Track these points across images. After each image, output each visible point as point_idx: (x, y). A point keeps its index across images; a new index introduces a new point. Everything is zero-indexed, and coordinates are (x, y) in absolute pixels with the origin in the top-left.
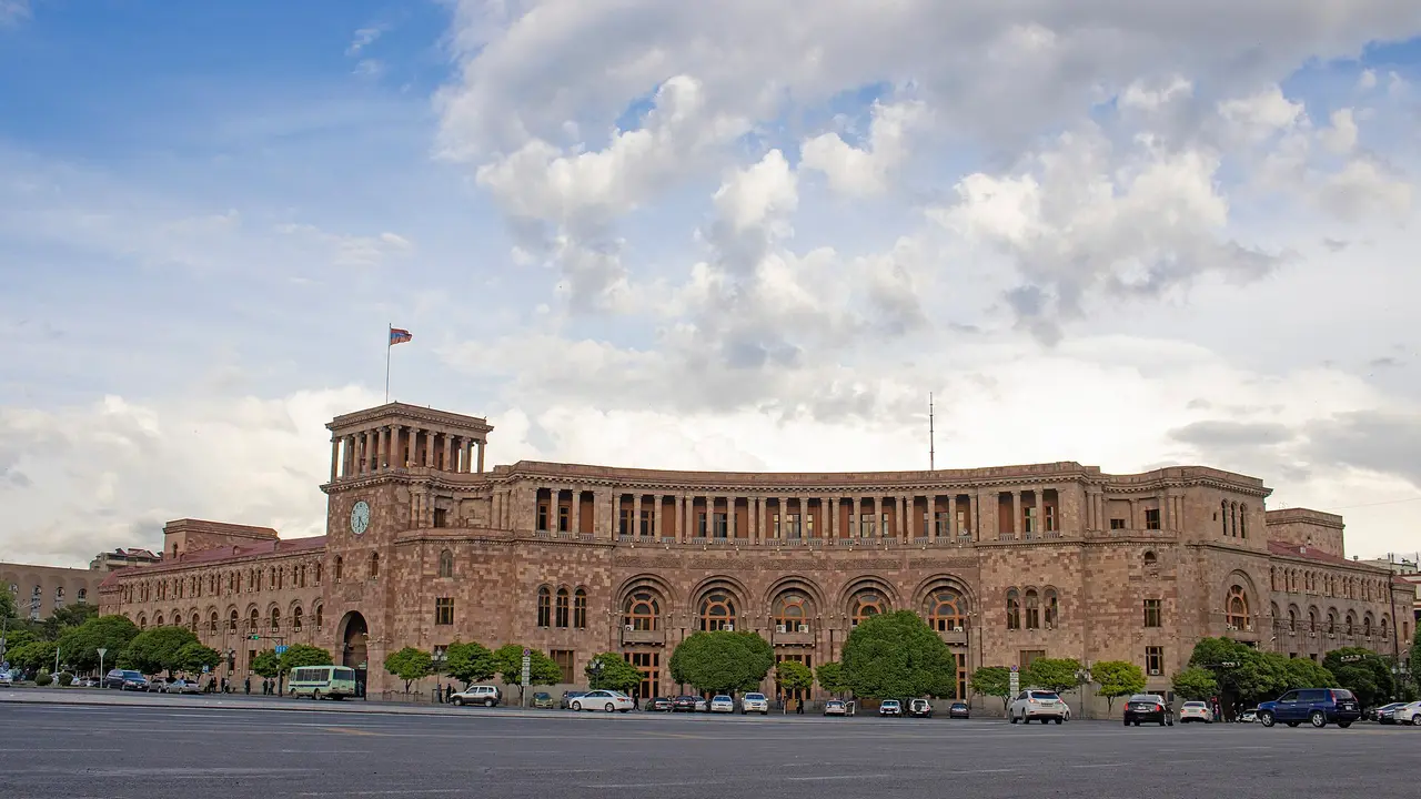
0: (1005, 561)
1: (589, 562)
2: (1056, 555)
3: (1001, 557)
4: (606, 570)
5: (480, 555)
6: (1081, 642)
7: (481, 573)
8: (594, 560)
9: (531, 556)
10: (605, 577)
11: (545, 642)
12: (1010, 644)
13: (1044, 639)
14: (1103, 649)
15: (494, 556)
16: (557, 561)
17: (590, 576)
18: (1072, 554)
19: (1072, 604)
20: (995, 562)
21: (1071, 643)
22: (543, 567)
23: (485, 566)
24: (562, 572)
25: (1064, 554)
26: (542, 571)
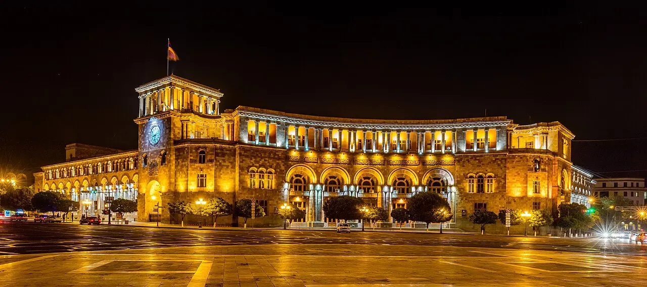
0: (469, 162)
1: (274, 158)
2: (494, 159)
3: (467, 160)
4: (282, 162)
5: (220, 153)
6: (505, 199)
7: (220, 161)
8: (276, 157)
9: (246, 154)
10: (282, 165)
11: (253, 196)
12: (470, 199)
13: (486, 198)
14: (513, 202)
15: (226, 153)
16: (259, 157)
17: (275, 165)
18: (502, 159)
19: (501, 182)
20: (464, 162)
21: (500, 199)
22: (251, 159)
23: (222, 158)
24: (261, 162)
25: (498, 159)
26: (251, 161)
